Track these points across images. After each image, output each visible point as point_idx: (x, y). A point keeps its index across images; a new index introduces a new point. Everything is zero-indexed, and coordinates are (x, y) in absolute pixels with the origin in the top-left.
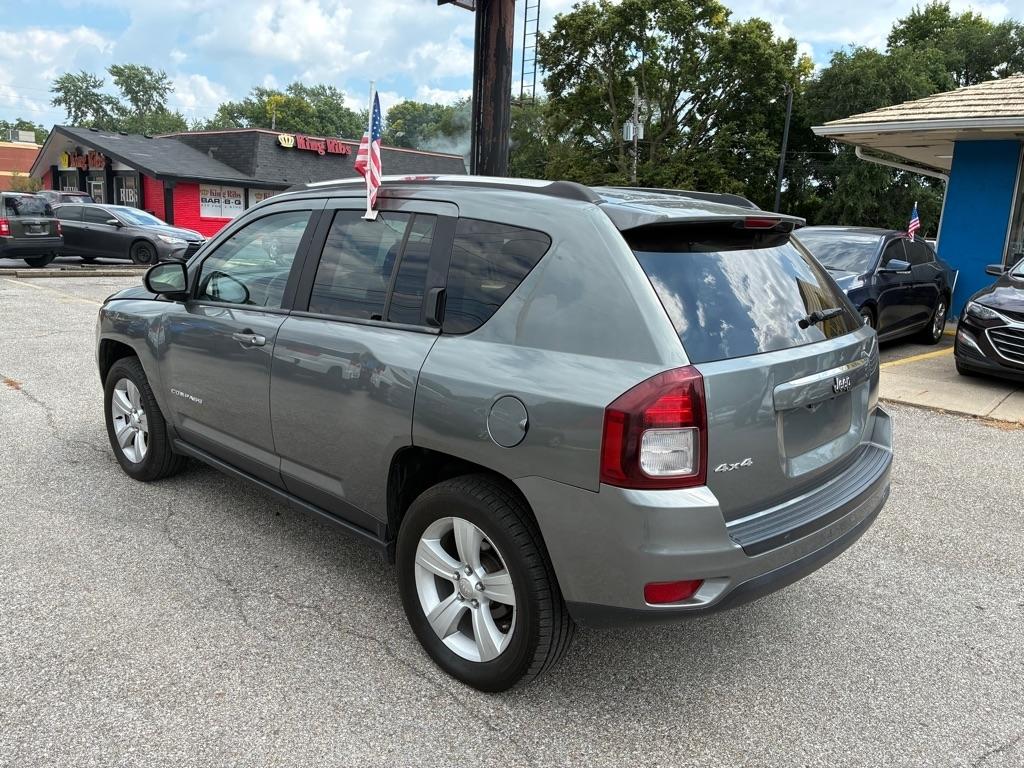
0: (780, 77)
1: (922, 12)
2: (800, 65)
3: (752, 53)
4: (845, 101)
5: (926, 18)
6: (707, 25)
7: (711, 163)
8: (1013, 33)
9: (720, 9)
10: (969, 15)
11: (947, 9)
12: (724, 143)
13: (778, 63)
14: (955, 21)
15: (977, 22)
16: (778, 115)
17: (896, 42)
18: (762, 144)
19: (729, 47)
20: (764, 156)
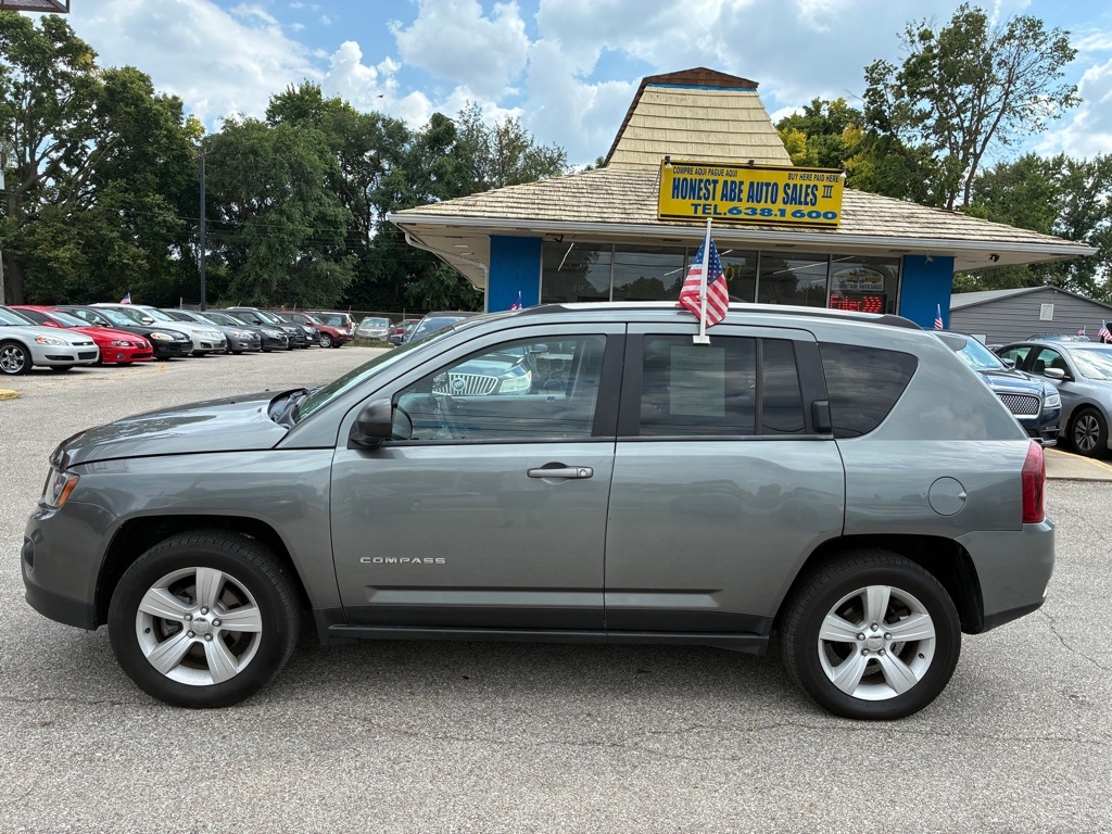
0: (171, 135)
1: (297, 91)
2: (189, 127)
3: (137, 106)
4: (246, 171)
5: (301, 98)
6: (70, 63)
7: (99, 224)
8: (380, 124)
9: (87, 49)
10: (338, 101)
11: (319, 93)
12: (113, 202)
13: (167, 121)
14: (327, 105)
15: (346, 108)
16: (171, 177)
17: (274, 117)
18: (160, 208)
19: (105, 94)
20: (164, 221)
